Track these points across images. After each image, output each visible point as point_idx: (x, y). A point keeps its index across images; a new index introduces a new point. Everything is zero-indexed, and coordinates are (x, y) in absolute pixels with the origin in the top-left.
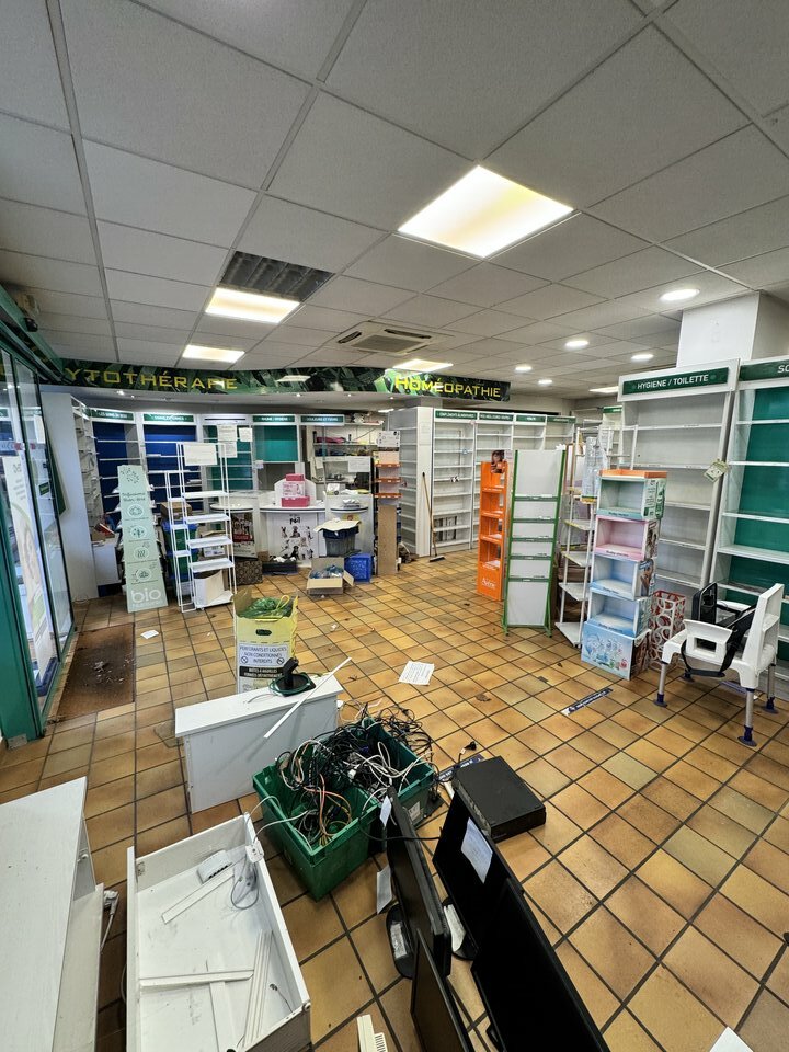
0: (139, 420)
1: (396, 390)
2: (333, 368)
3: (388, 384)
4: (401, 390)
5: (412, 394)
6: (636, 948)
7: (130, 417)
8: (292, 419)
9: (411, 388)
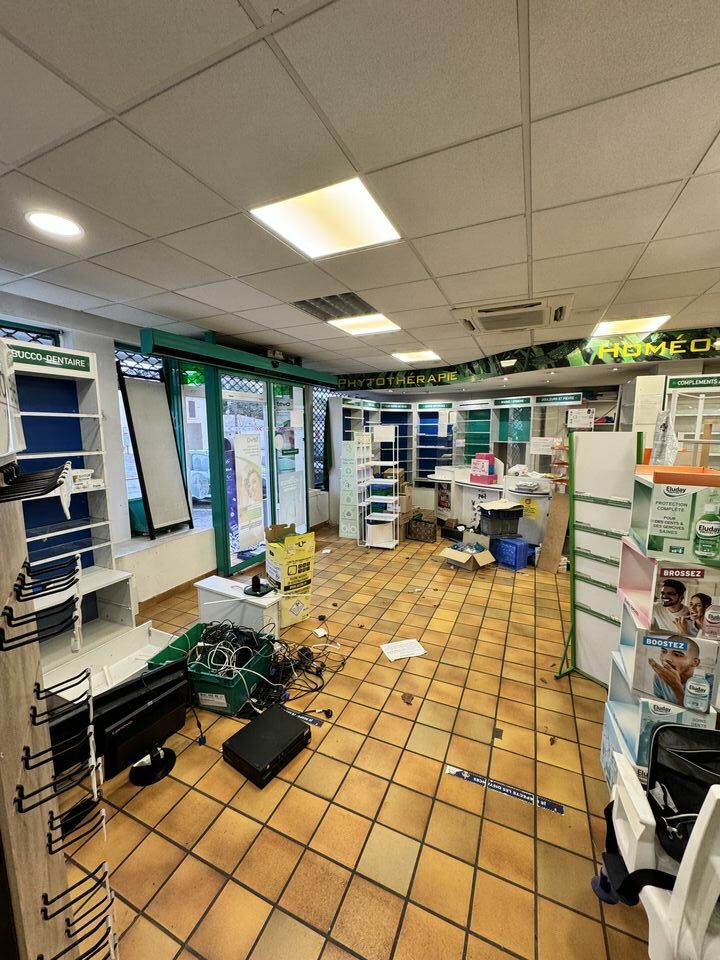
0: (415, 409)
1: (598, 361)
2: (523, 349)
3: (587, 357)
4: (608, 360)
5: (624, 362)
6: (150, 891)
7: (409, 407)
8: (528, 401)
9: (624, 354)
